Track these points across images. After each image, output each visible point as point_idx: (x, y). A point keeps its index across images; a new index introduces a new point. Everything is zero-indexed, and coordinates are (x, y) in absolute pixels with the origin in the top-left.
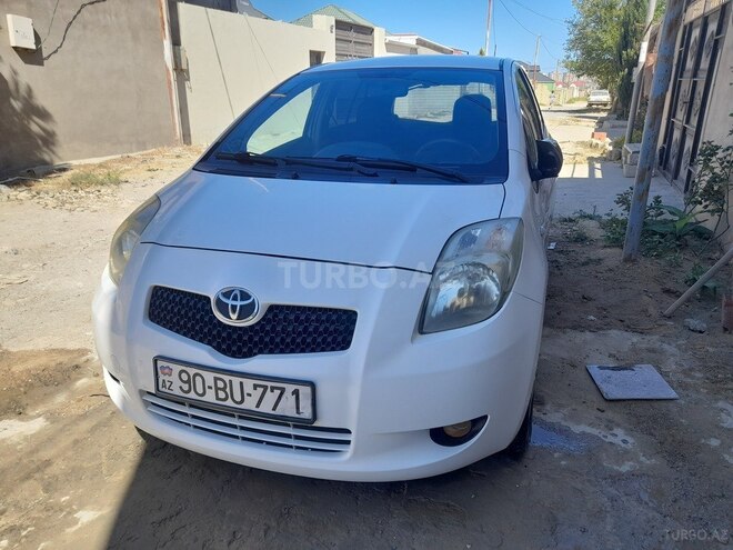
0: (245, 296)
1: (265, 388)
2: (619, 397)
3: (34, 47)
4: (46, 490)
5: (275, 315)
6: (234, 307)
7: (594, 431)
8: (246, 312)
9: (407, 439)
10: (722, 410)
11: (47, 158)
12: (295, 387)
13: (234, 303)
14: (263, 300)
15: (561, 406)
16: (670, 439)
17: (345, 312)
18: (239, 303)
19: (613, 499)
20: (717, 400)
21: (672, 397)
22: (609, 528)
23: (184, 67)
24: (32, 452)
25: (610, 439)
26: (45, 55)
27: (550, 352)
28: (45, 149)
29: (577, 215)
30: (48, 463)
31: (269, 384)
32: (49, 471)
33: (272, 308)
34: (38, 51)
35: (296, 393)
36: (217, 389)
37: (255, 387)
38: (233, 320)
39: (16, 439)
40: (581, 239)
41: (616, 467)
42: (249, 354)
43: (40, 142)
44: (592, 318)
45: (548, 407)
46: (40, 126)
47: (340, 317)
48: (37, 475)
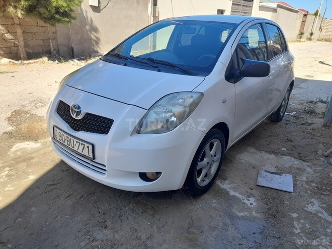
0: (79, 108)
1: (79, 143)
2: (263, 185)
3: (97, 5)
4: (27, 167)
5: (87, 117)
6: (75, 111)
7: (240, 196)
8: (78, 114)
9: (129, 174)
10: (311, 202)
11: (95, 49)
12: (88, 145)
13: (75, 110)
14: (84, 111)
15: (233, 182)
16: (275, 208)
17: (110, 120)
18: (77, 110)
19: (225, 224)
20: (312, 198)
21: (290, 191)
22: (213, 235)
23: (157, 15)
24: (30, 154)
25: (246, 201)
26: (101, 9)
27: (247, 160)
28: (96, 46)
29: (318, 100)
30: (33, 158)
31: (81, 142)
32: (32, 161)
33: (87, 114)
34: (99, 7)
35: (88, 147)
36: (68, 141)
37: (77, 142)
38: (74, 116)
39: (29, 148)
40: (312, 112)
41: (237, 213)
42: (78, 130)
43: (94, 43)
44: (284, 149)
45: (226, 182)
46: (95, 36)
47: (108, 121)
48: (27, 161)
